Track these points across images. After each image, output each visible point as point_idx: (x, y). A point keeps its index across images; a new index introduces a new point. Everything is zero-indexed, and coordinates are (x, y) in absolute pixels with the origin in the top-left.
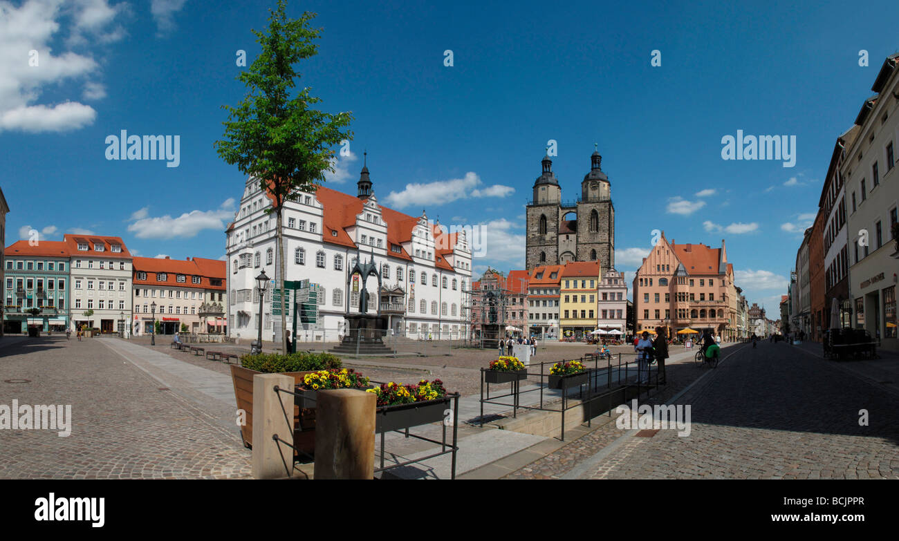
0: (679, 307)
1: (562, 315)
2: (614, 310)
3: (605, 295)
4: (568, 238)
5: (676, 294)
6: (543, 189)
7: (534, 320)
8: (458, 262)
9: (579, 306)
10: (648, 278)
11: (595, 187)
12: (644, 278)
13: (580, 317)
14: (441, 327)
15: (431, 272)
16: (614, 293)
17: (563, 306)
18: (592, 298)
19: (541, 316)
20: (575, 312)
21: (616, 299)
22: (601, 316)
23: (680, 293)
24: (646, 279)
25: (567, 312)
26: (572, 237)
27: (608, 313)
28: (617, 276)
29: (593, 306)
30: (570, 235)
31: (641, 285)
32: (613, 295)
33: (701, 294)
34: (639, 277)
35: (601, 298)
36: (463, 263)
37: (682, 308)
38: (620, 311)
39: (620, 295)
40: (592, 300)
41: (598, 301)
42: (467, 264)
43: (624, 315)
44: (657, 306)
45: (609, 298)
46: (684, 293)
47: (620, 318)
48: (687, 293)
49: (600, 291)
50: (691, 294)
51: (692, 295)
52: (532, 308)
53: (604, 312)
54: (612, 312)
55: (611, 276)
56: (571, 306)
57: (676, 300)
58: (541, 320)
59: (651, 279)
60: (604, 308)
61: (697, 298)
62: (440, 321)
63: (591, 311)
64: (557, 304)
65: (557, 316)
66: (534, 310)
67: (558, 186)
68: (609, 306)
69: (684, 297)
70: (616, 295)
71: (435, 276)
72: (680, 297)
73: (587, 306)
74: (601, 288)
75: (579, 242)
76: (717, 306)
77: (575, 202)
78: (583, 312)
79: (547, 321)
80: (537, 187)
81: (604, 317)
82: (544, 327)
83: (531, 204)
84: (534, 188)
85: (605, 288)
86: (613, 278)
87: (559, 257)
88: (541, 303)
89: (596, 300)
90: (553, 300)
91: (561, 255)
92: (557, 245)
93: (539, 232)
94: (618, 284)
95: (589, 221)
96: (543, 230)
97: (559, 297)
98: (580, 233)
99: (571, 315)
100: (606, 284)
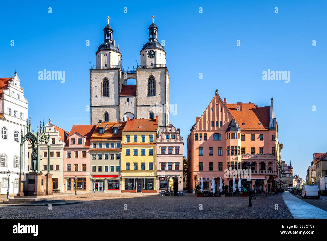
0: (231, 160)
1: (124, 167)
2: (172, 163)
3: (163, 149)
4: (128, 100)
5: (229, 147)
6: (105, 55)
7: (97, 173)
9: (140, 159)
10: (203, 133)
11: (152, 55)
12: (199, 133)
13: (140, 169)
16: (172, 147)
17: (124, 159)
18: (151, 151)
19: (103, 169)
20: (135, 164)
21: (174, 152)
22: (159, 168)
23: (233, 147)
24: (201, 134)
25: (128, 164)
26: (132, 99)
27: (167, 165)
28: (174, 131)
29: (153, 159)
30: (130, 98)
31: (197, 140)
32: (170, 149)
33: (252, 148)
34: (195, 133)
35: (159, 151)
37: (234, 161)
38: (177, 164)
39: (177, 149)
40: (151, 153)
41: (157, 154)
43: (181, 168)
44: (211, 159)
45: (167, 151)
46: (236, 147)
48: (240, 147)
50: (242, 149)
51: (244, 149)
52: (94, 160)
53: (163, 164)
54: (170, 164)
55: (169, 131)
56: (132, 159)
57: (229, 154)
58: (104, 173)
59: (205, 134)
60: (163, 161)
61: (248, 151)
63: (151, 164)
64: (119, 157)
65: (119, 168)
66: (97, 163)
69: (236, 150)
70: (174, 149)
72: (232, 150)
73: (147, 159)
74: (159, 143)
75: (138, 104)
76: (267, 159)
77: (134, 68)
78: (143, 164)
79: (110, 173)
80: (100, 52)
81: (163, 169)
82: (107, 178)
83: (94, 68)
84: (96, 53)
85: (163, 143)
86: (171, 133)
87: (121, 117)
88: (103, 156)
89: (155, 153)
90: (115, 153)
91: (123, 116)
92: (119, 106)
93: (102, 93)
94: (176, 138)
95: (147, 85)
96: (105, 92)
97: (120, 150)
98: (139, 96)
99: (132, 167)
100: (165, 138)
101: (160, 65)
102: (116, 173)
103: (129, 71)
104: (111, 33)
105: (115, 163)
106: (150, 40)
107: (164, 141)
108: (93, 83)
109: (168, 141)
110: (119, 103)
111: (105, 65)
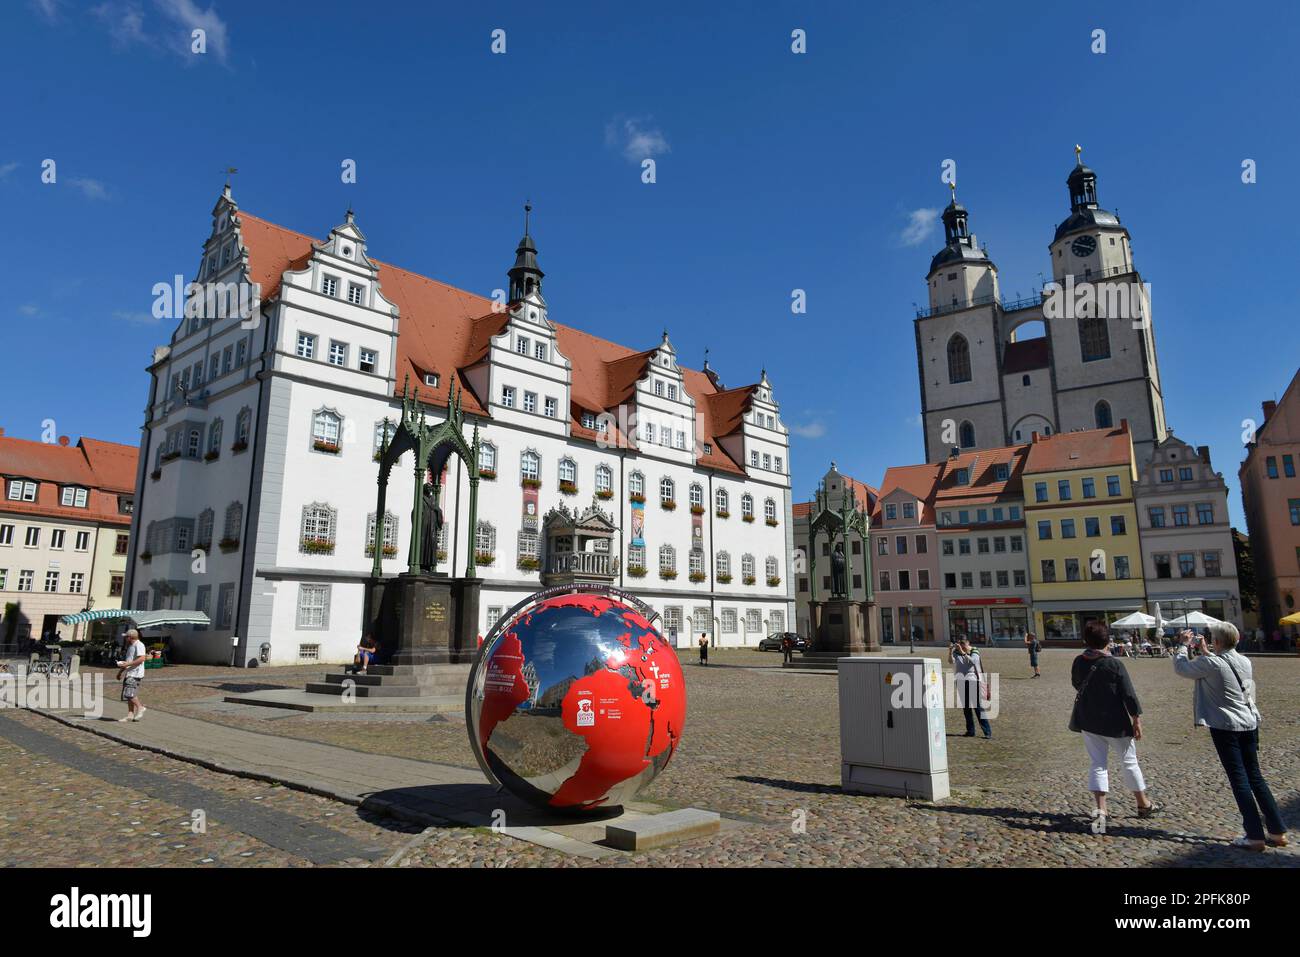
1: (1037, 572)
2: (1190, 554)
3: (1157, 512)
4: (1026, 381)
6: (953, 276)
7: (960, 592)
8: (755, 454)
11: (1086, 248)
13: (1089, 577)
14: (717, 613)
15: (684, 479)
16: (1186, 506)
17: (1039, 550)
18: (1118, 523)
19: (976, 580)
20: (1072, 564)
21: (1193, 519)
22: (1152, 572)
25: (1048, 565)
26: (1039, 377)
27: (1175, 562)
28: (1189, 458)
29: (1126, 546)
30: (1032, 374)
31: (1272, 476)
34: (1262, 452)
35: (1146, 522)
36: (767, 457)
40: (1118, 529)
41: (1139, 530)
42: (778, 460)
43: (1228, 566)
45: (1169, 519)
47: (1213, 572)
49: (1142, 503)
52: (949, 558)
53: (1162, 559)
54: (1186, 558)
55: (1170, 460)
56: (1058, 550)
58: (977, 591)
60: (1161, 549)
62: (711, 598)
63: (1120, 559)
64: (1017, 544)
65: (1020, 578)
66: (958, 563)
67: (989, 263)
68: (1171, 543)
70: (1192, 510)
71: (697, 487)
74: (1145, 495)
75: (1059, 388)
77: (1034, 292)
78: (1097, 562)
79: (995, 591)
80: (938, 273)
81: (1164, 573)
82: (989, 607)
83: (924, 316)
84: (928, 278)
85: (1154, 493)
86: (1178, 463)
87: (1009, 430)
88: (974, 546)
89: (1131, 527)
90: (1007, 535)
91: (1014, 426)
92: (1002, 399)
93: (950, 375)
94: (1196, 476)
95: (1081, 332)
96: (960, 371)
97: (1022, 524)
98: (1059, 365)
99: (1060, 571)
100: (1158, 480)
101: (1116, 269)
102: (1012, 591)
103: (1021, 303)
104: (963, 220)
105: (1009, 561)
106: (1075, 208)
107: (1159, 489)
108: (924, 354)
109: (1171, 488)
110: (1002, 393)
111: (951, 302)
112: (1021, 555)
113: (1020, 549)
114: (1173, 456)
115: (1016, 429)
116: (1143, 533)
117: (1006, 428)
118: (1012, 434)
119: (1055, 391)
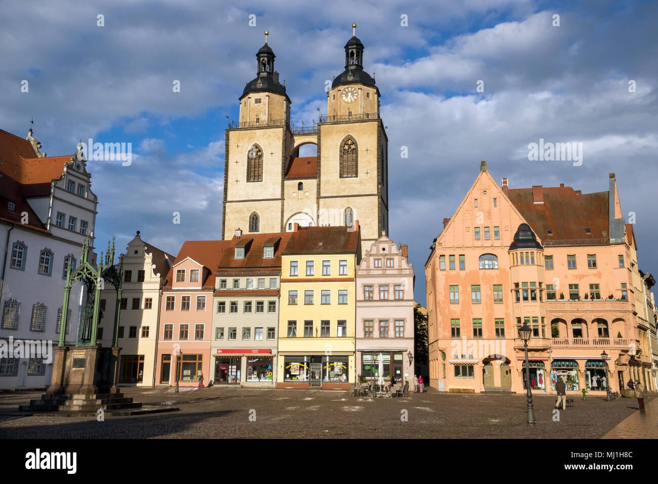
0: (524, 314)
1: (283, 330)
2: (386, 321)
3: (368, 288)
4: (300, 186)
5: (516, 285)
6: (258, 101)
7: (226, 342)
9: (317, 314)
10: (457, 253)
13: (319, 334)
16: (387, 285)
17: (286, 312)
18: (342, 295)
19: (239, 333)
20: (309, 324)
21: (391, 296)
22: (360, 334)
24: (452, 256)
25: (292, 324)
26: (310, 184)
28: (393, 251)
29: (346, 313)
30: (305, 182)
31: (443, 269)
33: (571, 286)
35: (360, 297)
37: (531, 315)
38: (401, 323)
39: (400, 289)
40: (343, 299)
41: (356, 301)
43: (410, 331)
45: (377, 295)
46: (533, 284)
47: (400, 335)
49: (361, 281)
50: (548, 287)
51: (552, 287)
52: (221, 315)
53: (368, 324)
54: (384, 324)
55: (382, 252)
56: (300, 313)
57: (518, 299)
58: (239, 343)
59: (462, 256)
60: (369, 316)
63: (342, 322)
64: (272, 307)
65: (271, 332)
66: (227, 320)
69: (533, 291)
70: (392, 290)
72: (525, 291)
73: (333, 313)
74: (361, 277)
75: (322, 195)
76: (611, 311)
77: (314, 123)
78: (326, 324)
79: (251, 343)
80: (247, 97)
81: (368, 334)
82: (246, 354)
83: (234, 127)
84: (241, 99)
85: (368, 276)
86: (386, 255)
87: (285, 222)
88: (241, 306)
89: (351, 299)
90: (266, 300)
91: (288, 220)
92: (282, 199)
93: (248, 176)
94: (396, 266)
95: (341, 156)
96: (254, 172)
97: (277, 293)
98: (323, 178)
99: (300, 329)
100: (372, 267)
103: (305, 129)
105: (265, 319)
106: (348, 65)
107: (372, 273)
108: (230, 156)
109: (380, 272)
110: (283, 194)
111: (255, 120)
112: (273, 315)
113: (274, 311)
114: (384, 249)
115: (289, 222)
116: (358, 304)
117: (282, 220)
118: (286, 224)
119: (319, 197)
